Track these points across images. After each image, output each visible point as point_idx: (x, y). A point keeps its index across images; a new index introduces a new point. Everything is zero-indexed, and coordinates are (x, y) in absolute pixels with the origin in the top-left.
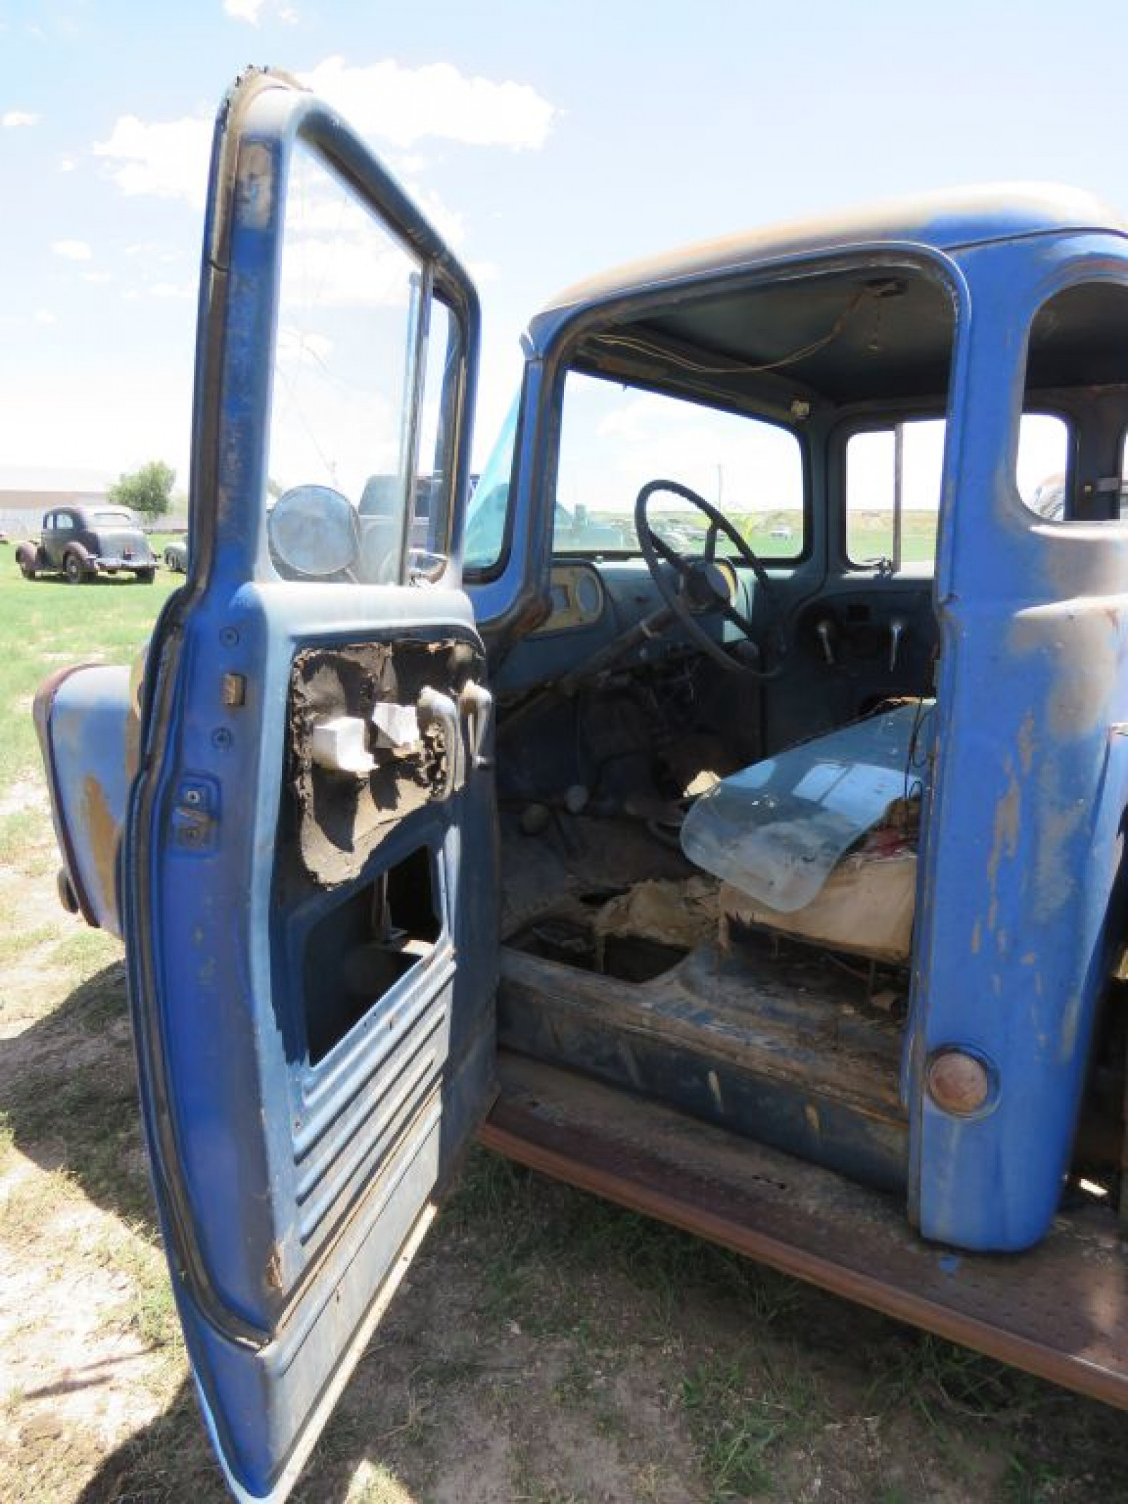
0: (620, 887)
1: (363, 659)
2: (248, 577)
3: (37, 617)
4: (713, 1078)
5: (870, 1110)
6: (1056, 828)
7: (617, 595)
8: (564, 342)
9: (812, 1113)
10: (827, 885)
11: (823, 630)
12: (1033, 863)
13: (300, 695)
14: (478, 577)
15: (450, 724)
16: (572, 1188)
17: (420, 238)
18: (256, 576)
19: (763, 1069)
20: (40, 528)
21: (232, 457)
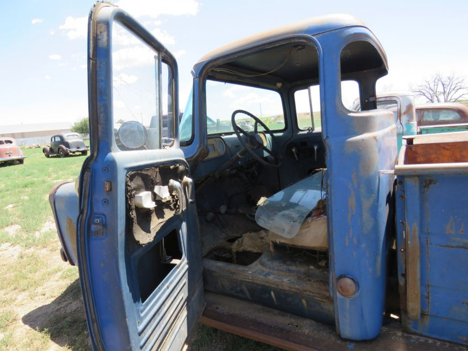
0: (239, 236)
1: (149, 173)
2: (109, 151)
3: (50, 169)
4: (272, 293)
5: (322, 299)
6: (367, 204)
7: (229, 145)
8: (204, 72)
9: (304, 301)
10: (301, 229)
11: (294, 150)
12: (361, 216)
13: (129, 186)
14: (185, 144)
15: (179, 190)
16: (232, 334)
17: (156, 45)
18: (112, 151)
19: (287, 289)
20: (50, 142)
21: (102, 115)
